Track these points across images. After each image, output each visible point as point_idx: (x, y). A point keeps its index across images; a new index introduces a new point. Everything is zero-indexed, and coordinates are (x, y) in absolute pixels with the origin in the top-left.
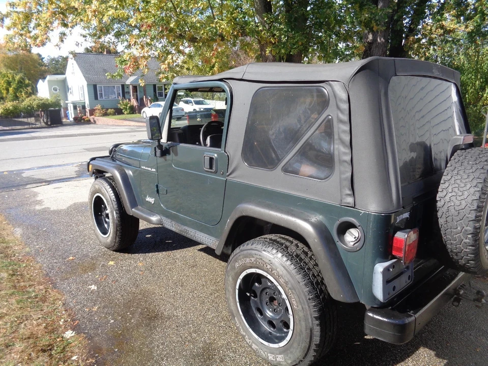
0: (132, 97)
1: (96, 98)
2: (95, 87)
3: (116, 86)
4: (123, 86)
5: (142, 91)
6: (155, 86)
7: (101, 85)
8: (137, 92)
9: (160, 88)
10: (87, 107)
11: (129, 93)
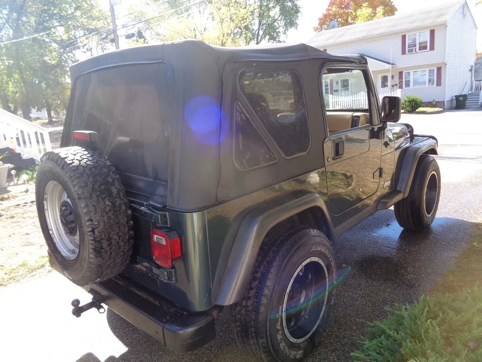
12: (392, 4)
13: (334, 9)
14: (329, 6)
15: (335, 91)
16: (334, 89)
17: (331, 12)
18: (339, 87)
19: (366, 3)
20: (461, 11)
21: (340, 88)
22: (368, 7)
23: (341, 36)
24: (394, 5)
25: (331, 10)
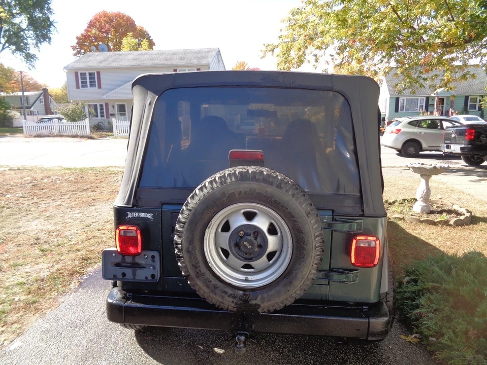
0: (435, 110)
1: (397, 110)
2: (397, 100)
3: (419, 98)
4: (428, 99)
5: (450, 103)
6: (467, 98)
7: (403, 98)
8: (443, 104)
9: (475, 100)
10: (386, 119)
11: (433, 105)
12: (151, 38)
13: (93, 31)
14: (88, 27)
15: (111, 115)
16: (110, 112)
17: (90, 34)
18: (116, 111)
19: (131, 33)
20: (217, 57)
21: (117, 113)
22: (133, 37)
23: (114, 61)
24: (152, 39)
25: (91, 31)
